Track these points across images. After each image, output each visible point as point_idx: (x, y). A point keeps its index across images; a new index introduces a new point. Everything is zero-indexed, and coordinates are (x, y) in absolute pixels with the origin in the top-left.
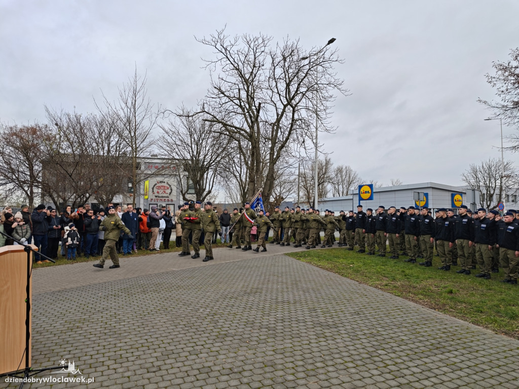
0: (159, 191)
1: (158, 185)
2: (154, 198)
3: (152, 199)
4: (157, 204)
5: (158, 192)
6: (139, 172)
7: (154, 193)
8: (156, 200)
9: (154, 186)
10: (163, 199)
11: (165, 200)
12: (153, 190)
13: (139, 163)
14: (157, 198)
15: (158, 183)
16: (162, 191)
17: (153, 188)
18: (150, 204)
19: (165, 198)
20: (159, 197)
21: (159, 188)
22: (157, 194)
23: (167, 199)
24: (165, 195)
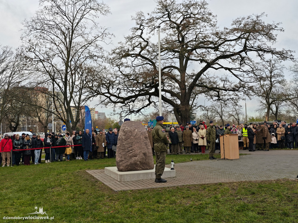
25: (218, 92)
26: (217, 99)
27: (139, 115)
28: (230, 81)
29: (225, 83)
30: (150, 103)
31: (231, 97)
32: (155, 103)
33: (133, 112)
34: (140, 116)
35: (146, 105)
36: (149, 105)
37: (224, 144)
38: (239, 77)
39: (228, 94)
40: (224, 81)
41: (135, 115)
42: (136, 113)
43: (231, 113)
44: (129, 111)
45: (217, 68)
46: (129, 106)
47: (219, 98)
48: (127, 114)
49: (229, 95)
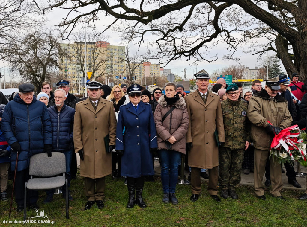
27: (196, 59)
30: (218, 31)
32: (228, 33)
33: (183, 53)
34: (198, 62)
35: (208, 38)
36: (215, 36)
41: (188, 60)
42: (189, 55)
44: (174, 53)
46: (174, 39)
48: (171, 58)
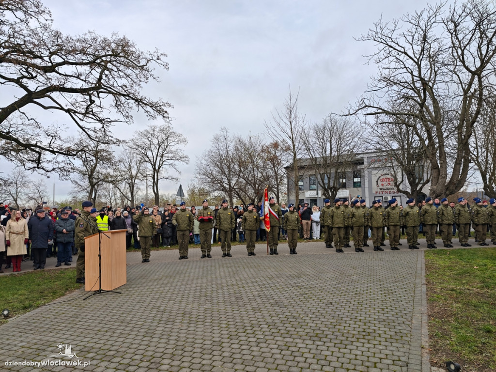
0: (383, 183)
1: (382, 178)
2: (379, 190)
3: (377, 192)
4: (382, 197)
5: (382, 185)
6: (363, 167)
7: (378, 186)
8: (381, 193)
9: (378, 179)
10: (388, 191)
11: (390, 192)
12: (377, 183)
13: (362, 159)
14: (382, 190)
15: (382, 175)
16: (387, 183)
17: (377, 181)
18: (375, 197)
19: (389, 190)
20: (384, 189)
21: (383, 180)
22: (381, 187)
23: (392, 190)
24: (389, 187)
25: (40, 154)
26: (35, 167)
28: (62, 139)
29: (52, 142)
31: (60, 167)
37: (100, 256)
38: (86, 130)
39: (54, 161)
40: (52, 136)
43: (31, 195)
45: (46, 105)
47: (38, 165)
49: (57, 162)
